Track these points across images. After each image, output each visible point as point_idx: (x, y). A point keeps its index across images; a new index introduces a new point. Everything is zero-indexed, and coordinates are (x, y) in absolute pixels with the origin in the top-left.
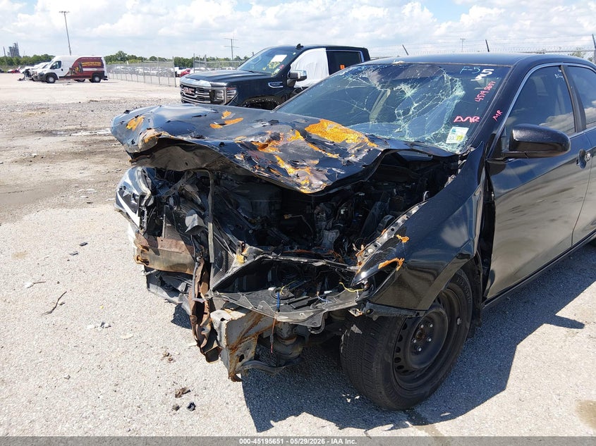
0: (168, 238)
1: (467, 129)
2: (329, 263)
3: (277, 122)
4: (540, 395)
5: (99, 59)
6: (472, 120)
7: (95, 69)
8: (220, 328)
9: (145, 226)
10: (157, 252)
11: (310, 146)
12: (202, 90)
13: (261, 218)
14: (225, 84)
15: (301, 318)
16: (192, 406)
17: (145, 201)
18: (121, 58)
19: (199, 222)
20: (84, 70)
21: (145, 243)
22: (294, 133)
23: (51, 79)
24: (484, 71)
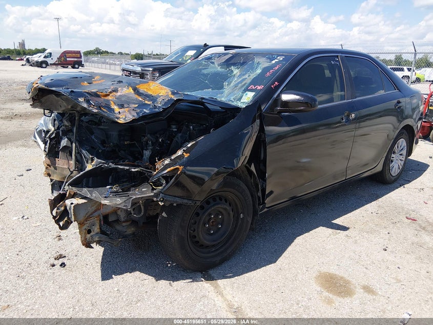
0: (63, 159)
1: (254, 93)
2: (142, 170)
3: (122, 82)
4: (295, 268)
5: (79, 52)
6: (259, 88)
7: (76, 59)
8: (70, 209)
9: (47, 150)
10: (56, 168)
11: (137, 96)
12: (135, 73)
13: (113, 144)
14: (151, 69)
15: (118, 203)
16: (63, 265)
17: (49, 135)
18: (98, 52)
19: (67, 144)
20: (68, 59)
21: (49, 162)
22: (128, 88)
23: (44, 65)
24: (278, 58)
